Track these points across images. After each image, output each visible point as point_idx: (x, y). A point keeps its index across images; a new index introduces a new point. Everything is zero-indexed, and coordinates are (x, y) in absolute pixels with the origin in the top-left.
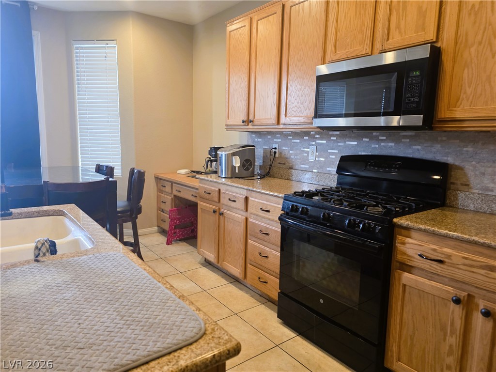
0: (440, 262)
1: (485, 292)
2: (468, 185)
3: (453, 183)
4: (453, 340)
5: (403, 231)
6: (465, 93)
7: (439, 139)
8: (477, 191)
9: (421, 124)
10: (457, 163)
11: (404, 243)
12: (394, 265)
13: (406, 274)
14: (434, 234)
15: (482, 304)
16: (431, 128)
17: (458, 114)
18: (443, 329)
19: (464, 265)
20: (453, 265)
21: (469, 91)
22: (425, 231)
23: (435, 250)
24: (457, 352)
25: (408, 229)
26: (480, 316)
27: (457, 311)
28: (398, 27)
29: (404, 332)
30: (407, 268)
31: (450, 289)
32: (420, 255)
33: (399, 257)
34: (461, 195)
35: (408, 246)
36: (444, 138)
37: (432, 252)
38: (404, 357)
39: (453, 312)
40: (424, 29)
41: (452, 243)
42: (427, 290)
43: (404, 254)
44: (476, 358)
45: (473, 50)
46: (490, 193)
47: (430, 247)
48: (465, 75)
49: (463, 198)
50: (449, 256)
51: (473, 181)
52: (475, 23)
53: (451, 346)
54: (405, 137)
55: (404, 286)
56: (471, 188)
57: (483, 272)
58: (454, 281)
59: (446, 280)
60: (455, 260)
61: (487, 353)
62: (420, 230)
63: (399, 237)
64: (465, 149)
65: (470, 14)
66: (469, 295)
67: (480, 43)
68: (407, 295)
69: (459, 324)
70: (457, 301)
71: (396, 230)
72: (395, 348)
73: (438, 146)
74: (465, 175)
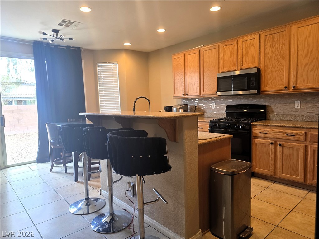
0: (266, 133)
1: (279, 140)
2: (273, 112)
3: (268, 112)
4: (272, 156)
5: (254, 126)
6: (269, 83)
7: (262, 97)
8: (276, 114)
9: (256, 93)
10: (269, 105)
11: (255, 130)
12: (252, 137)
13: (256, 140)
14: (264, 125)
15: (279, 143)
16: (260, 94)
17: (268, 89)
18: (269, 154)
19: (273, 133)
20: (270, 134)
21: (270, 82)
22: (261, 125)
23: (264, 130)
24: (273, 159)
25: (256, 125)
26: (279, 146)
27: (272, 147)
28: (246, 61)
29: (257, 158)
30: (257, 137)
31: (270, 141)
32: (260, 133)
33: (254, 135)
34: (271, 115)
35: (256, 130)
36: (264, 97)
37: (263, 131)
38: (258, 166)
39: (271, 147)
40: (254, 63)
41: (269, 127)
42: (263, 143)
43: (256, 133)
44: (279, 159)
45: (270, 70)
46: (280, 114)
47: (263, 129)
48: (268, 77)
49: (272, 116)
50: (269, 131)
51: (274, 111)
52: (270, 62)
53: (271, 158)
54: (250, 97)
55: (256, 143)
56: (274, 113)
57: (278, 134)
58: (271, 138)
59: (268, 139)
60: (270, 132)
61: (282, 157)
62: (260, 125)
63: (253, 128)
64: (271, 100)
65: (268, 59)
66: (275, 141)
67: (272, 68)
68: (257, 146)
69: (273, 150)
70: (272, 144)
71: (252, 126)
72: (255, 164)
73: (262, 100)
74: (272, 108)
